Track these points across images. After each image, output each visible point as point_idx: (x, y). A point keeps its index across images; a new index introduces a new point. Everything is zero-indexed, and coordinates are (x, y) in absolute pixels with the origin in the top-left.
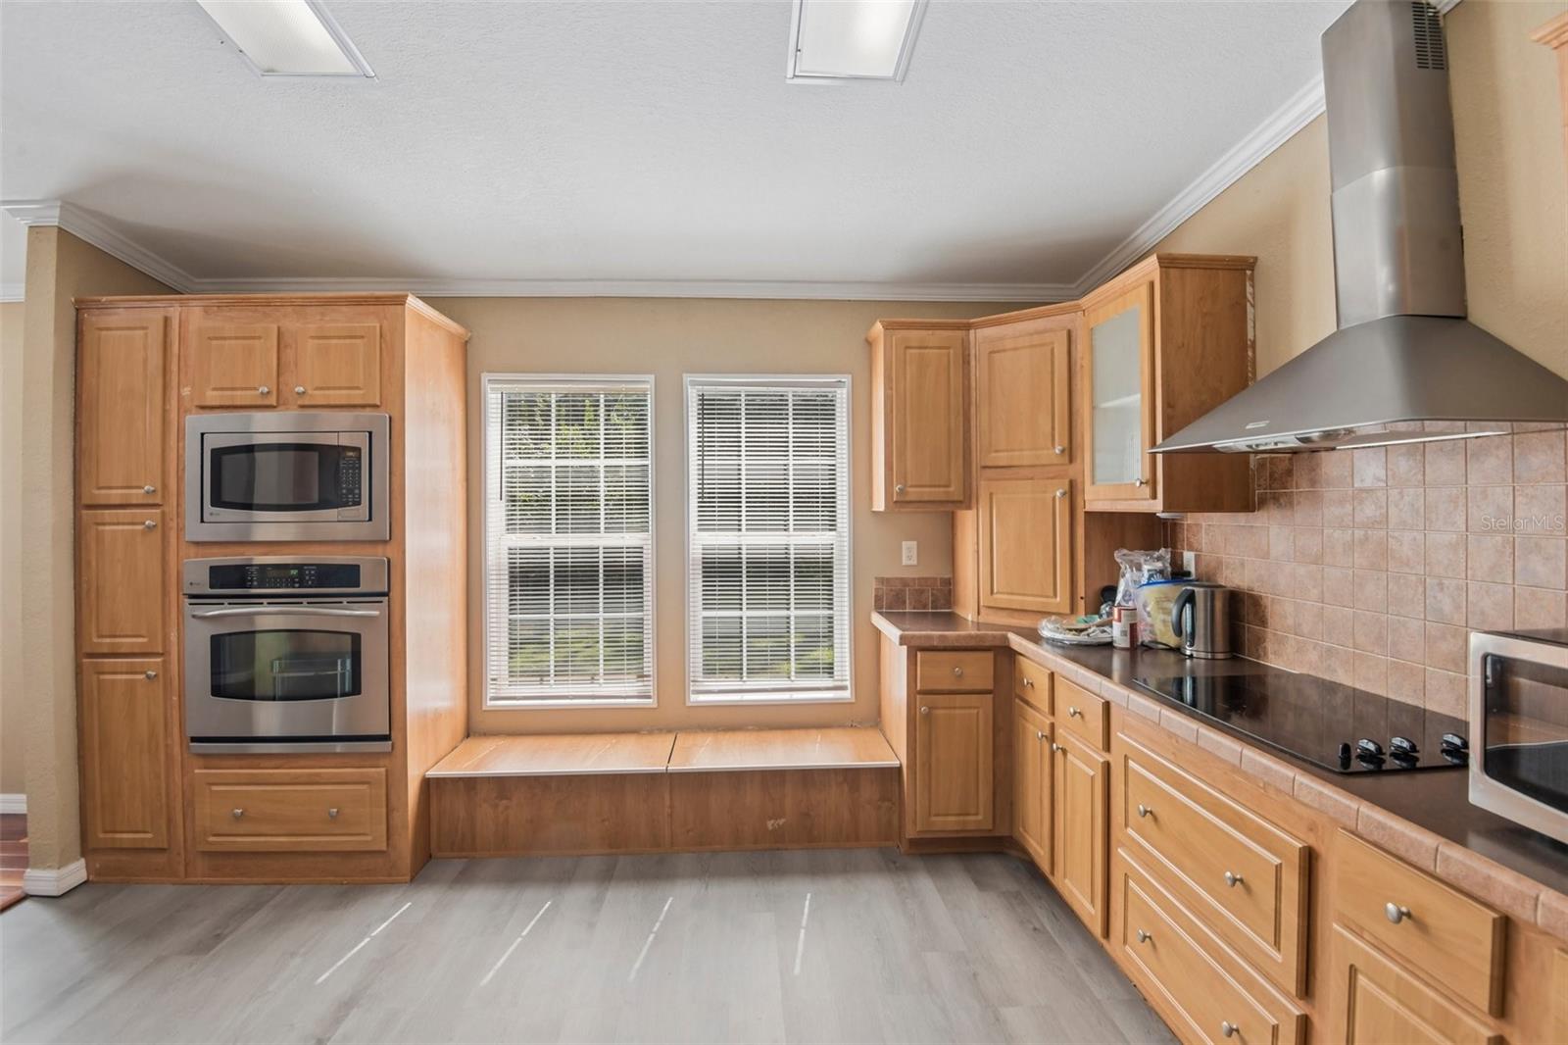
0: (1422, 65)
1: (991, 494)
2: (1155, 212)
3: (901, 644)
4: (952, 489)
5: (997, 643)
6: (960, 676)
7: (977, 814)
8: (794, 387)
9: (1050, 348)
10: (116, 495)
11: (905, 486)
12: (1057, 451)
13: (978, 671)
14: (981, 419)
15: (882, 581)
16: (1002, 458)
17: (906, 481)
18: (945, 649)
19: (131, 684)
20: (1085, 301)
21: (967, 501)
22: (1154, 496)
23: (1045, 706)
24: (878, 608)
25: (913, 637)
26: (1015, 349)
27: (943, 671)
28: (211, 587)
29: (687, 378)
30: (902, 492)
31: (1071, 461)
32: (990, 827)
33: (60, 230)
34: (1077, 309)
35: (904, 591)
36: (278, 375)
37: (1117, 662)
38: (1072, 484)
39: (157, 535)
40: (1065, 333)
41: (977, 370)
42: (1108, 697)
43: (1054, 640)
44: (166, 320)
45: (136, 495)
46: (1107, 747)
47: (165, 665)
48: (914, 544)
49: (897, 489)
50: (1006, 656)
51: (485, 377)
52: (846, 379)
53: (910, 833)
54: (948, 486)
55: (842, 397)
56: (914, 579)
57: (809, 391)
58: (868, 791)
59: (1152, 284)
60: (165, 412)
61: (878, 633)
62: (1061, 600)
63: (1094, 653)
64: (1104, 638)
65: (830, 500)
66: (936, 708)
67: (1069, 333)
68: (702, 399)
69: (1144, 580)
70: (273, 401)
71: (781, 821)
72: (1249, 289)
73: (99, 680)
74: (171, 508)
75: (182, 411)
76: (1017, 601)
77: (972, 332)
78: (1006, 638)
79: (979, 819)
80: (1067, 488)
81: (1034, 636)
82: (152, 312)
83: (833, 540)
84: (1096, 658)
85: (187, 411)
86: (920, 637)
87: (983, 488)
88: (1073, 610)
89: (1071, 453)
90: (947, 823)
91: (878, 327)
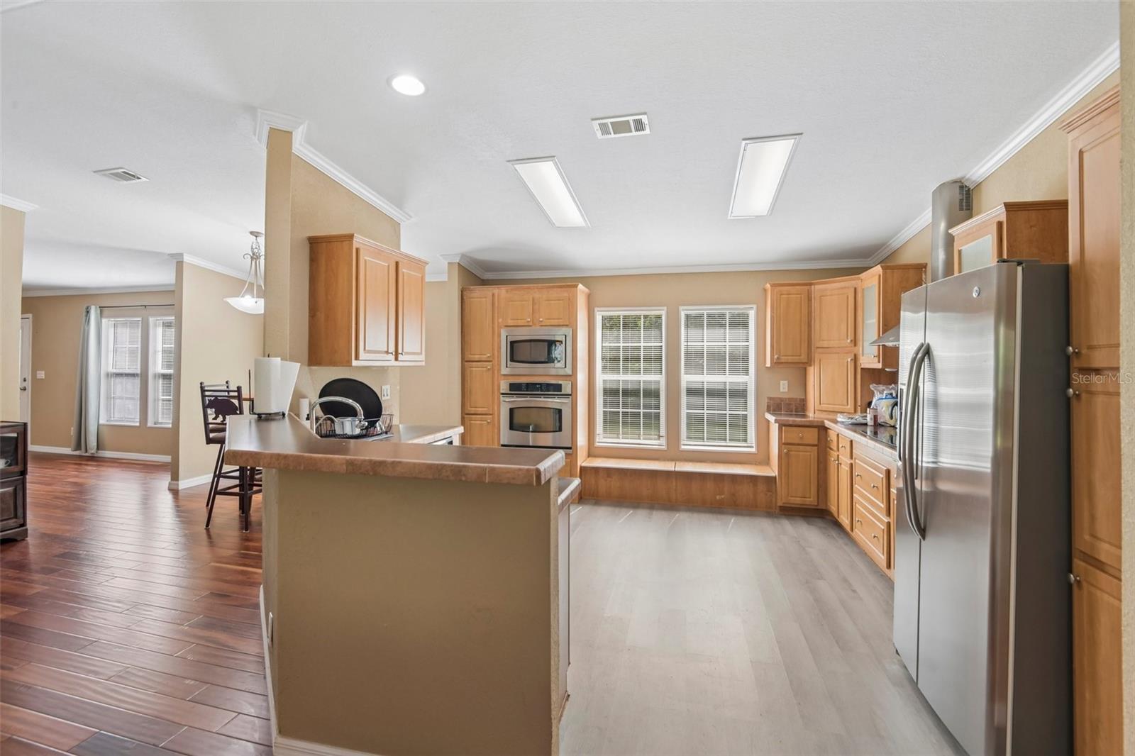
0: (961, 209)
1: (820, 361)
2: (894, 236)
3: (775, 423)
4: (802, 357)
5: (819, 424)
6: (802, 438)
7: (810, 498)
8: (728, 311)
9: (846, 295)
10: (477, 357)
11: (780, 355)
12: (849, 341)
13: (811, 436)
14: (816, 326)
15: (770, 399)
16: (825, 344)
17: (780, 352)
18: (796, 426)
19: (481, 424)
20: (861, 276)
21: (809, 362)
22: (879, 362)
23: (835, 448)
24: (769, 411)
25: (780, 420)
26: (831, 295)
27: (795, 435)
28: (510, 390)
29: (681, 308)
30: (778, 358)
31: (855, 345)
32: (816, 504)
33: (459, 263)
34: (859, 279)
35: (781, 404)
36: (533, 314)
37: (869, 430)
38: (855, 355)
39: (491, 372)
40: (853, 290)
41: (815, 304)
42: (852, 438)
43: (843, 422)
44: (493, 295)
45: (484, 357)
46: (852, 458)
47: (493, 418)
48: (786, 382)
49: (776, 357)
50: (823, 429)
51: (596, 309)
52: (755, 306)
53: (780, 503)
54: (800, 356)
55: (752, 314)
56: (786, 399)
57: (736, 312)
58: (761, 487)
59: (880, 276)
60: (493, 328)
61: (768, 421)
62: (850, 407)
63: (860, 426)
64: (864, 421)
65: (746, 361)
66: (792, 451)
67: (855, 289)
68: (687, 316)
69: (884, 397)
70: (531, 324)
71: (723, 496)
72: (924, 276)
73: (470, 424)
74: (496, 362)
75: (499, 327)
76: (831, 407)
77: (813, 287)
78: (823, 422)
79: (811, 500)
80: (853, 357)
81: (835, 422)
82: (489, 291)
83: (748, 380)
84: (860, 429)
85: (501, 328)
86: (783, 420)
87: (817, 357)
88: (855, 411)
89: (855, 342)
90: (797, 501)
91: (768, 286)
